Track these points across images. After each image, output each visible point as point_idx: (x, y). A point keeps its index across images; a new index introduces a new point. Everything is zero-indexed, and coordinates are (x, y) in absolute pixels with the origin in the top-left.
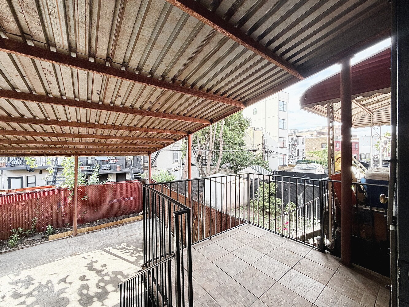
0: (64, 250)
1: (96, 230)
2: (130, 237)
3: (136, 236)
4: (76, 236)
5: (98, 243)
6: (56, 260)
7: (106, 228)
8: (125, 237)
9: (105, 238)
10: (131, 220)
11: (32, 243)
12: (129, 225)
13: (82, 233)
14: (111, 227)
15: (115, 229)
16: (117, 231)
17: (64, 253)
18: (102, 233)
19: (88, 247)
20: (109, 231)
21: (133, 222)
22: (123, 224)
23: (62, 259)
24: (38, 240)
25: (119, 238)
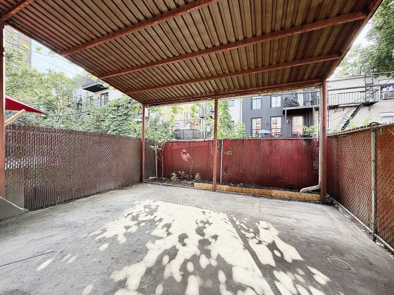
0: (197, 199)
1: (236, 193)
2: (275, 217)
3: (288, 220)
4: (215, 191)
5: (229, 206)
6: (184, 204)
7: (248, 194)
8: (268, 213)
9: (241, 204)
10: (286, 196)
11: (184, 186)
12: (281, 201)
13: (221, 191)
14: (254, 195)
15: (257, 200)
16: (260, 202)
17: (193, 202)
18: (241, 198)
19: (216, 206)
20: (250, 198)
21: (289, 200)
22: (272, 197)
23: (189, 206)
24: (189, 184)
25: (258, 211)
